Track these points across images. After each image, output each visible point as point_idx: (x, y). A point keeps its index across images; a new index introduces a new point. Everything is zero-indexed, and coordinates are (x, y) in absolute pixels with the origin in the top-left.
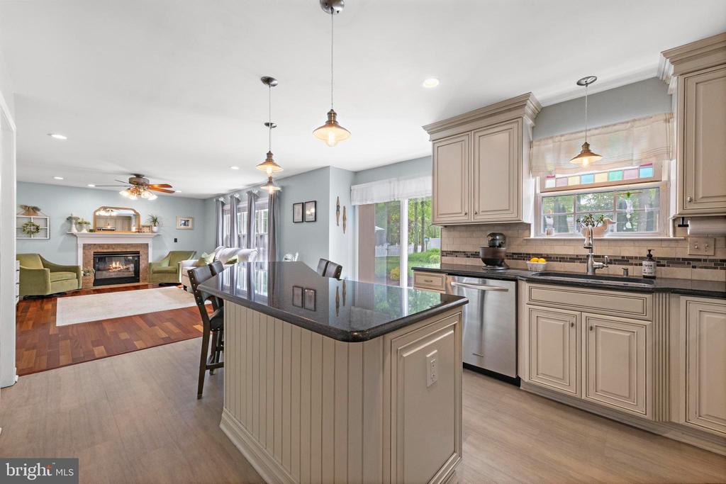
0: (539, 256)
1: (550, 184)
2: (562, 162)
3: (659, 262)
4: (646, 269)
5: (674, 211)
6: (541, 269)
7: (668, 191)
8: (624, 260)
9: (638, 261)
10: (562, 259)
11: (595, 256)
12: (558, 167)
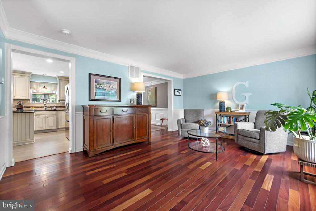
0: (33, 107)
1: (35, 91)
2: (38, 87)
3: (56, 107)
4: (54, 108)
5: (58, 99)
6: (33, 110)
7: (57, 96)
8: (50, 107)
9: (53, 107)
10: (38, 107)
11: (46, 107)
12: (37, 88)
